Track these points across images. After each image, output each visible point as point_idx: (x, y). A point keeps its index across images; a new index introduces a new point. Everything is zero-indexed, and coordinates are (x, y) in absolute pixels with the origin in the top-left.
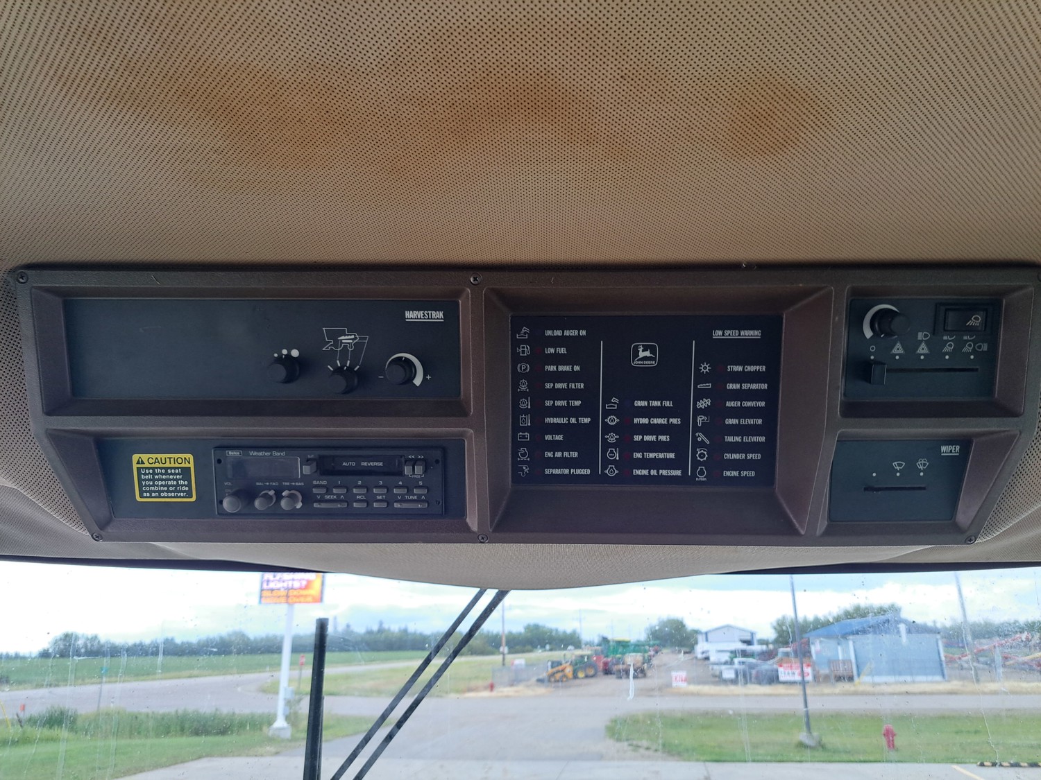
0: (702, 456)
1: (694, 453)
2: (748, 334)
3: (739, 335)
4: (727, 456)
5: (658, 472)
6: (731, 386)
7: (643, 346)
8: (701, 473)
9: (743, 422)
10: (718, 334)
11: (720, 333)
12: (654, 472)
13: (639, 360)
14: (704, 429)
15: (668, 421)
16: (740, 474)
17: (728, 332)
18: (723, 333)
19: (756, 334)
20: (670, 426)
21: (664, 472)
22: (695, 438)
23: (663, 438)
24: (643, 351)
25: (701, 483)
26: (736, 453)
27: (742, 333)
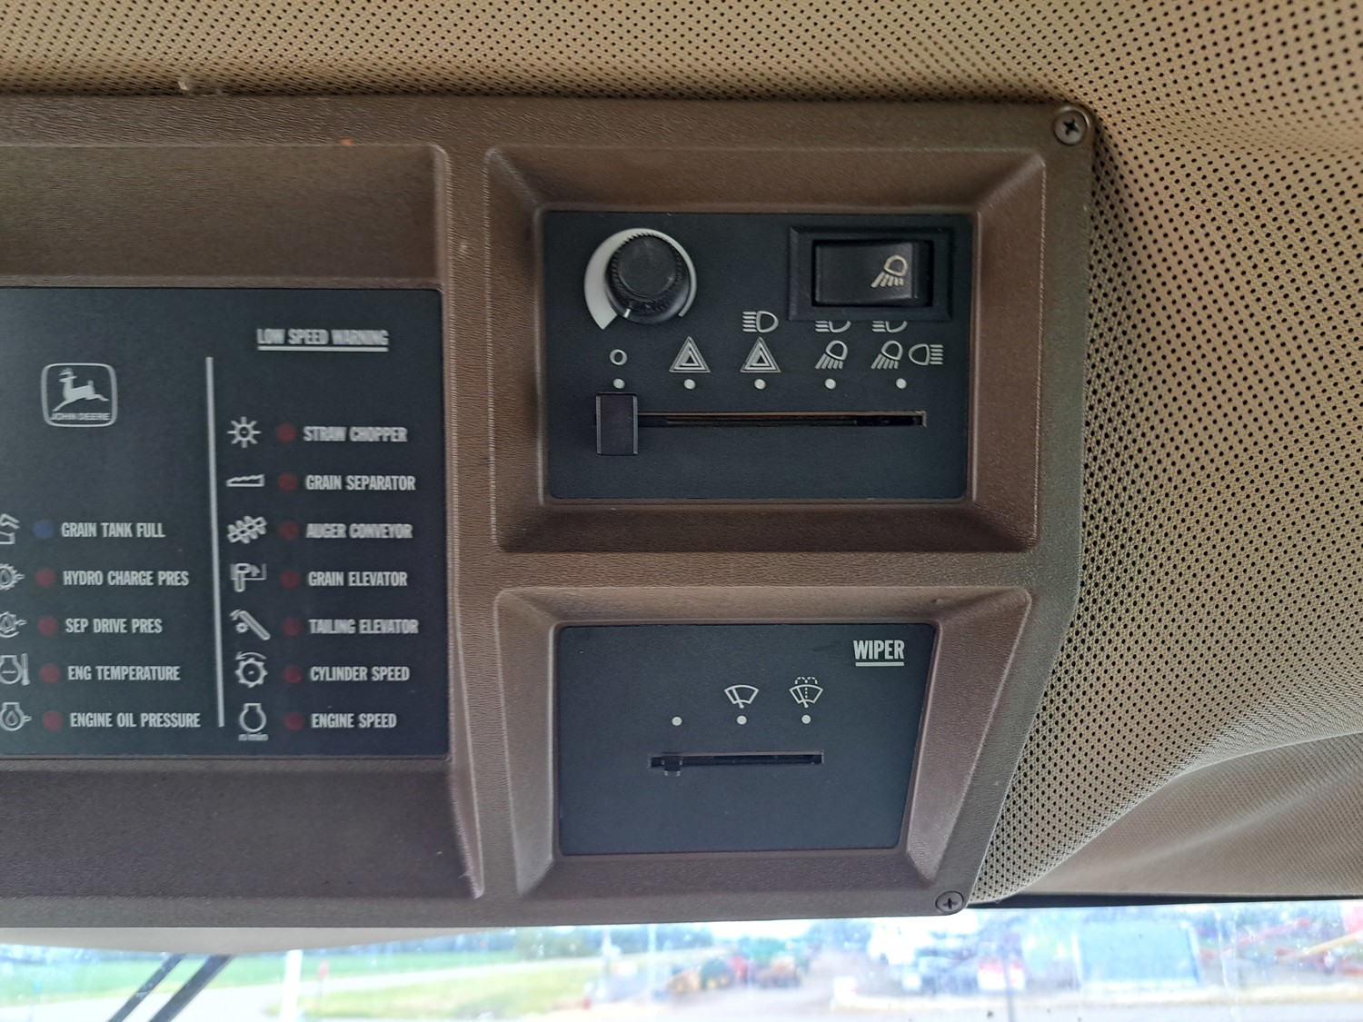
0: (251, 672)
1: (230, 666)
2: (351, 339)
3: (330, 343)
4: (319, 673)
5: (137, 720)
6: (317, 482)
7: (76, 370)
8: (253, 720)
9: (355, 579)
10: (271, 338)
11: (275, 335)
12: (125, 720)
13: (64, 410)
14: (253, 599)
15: (155, 579)
16: (356, 721)
17: (298, 335)
18: (287, 337)
19: (374, 340)
20: (158, 590)
21: (152, 719)
22: (228, 625)
23: (144, 625)
24: (76, 384)
25: (254, 748)
26: (342, 665)
27: (338, 336)
